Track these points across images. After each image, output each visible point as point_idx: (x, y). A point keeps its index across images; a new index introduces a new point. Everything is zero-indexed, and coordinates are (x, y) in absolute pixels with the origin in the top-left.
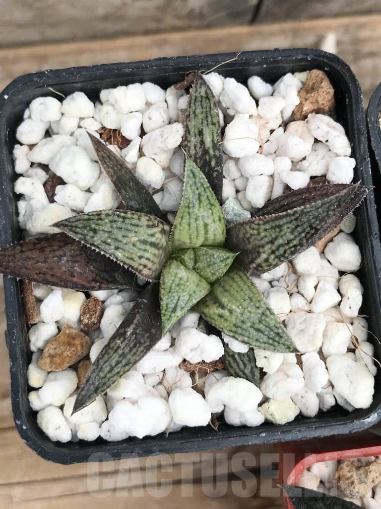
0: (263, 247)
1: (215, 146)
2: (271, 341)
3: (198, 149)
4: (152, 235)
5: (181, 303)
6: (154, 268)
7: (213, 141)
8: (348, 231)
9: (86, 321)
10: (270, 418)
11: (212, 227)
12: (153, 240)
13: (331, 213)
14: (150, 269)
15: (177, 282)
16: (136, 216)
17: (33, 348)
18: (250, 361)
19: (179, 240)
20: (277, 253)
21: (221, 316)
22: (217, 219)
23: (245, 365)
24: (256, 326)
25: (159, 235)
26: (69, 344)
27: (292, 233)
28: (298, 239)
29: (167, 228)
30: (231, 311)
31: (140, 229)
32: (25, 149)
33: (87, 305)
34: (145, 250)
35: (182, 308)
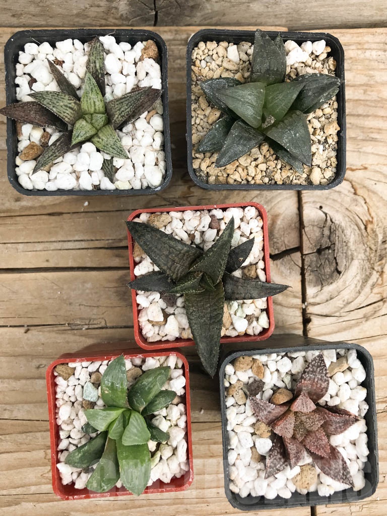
0: (116, 112)
1: (101, 68)
2: (118, 153)
3: (94, 69)
4: (70, 104)
5: (81, 134)
6: (71, 119)
7: (100, 66)
8: (161, 114)
9: (43, 141)
10: (117, 187)
11: (97, 103)
12: (70, 106)
13: (142, 97)
14: (69, 119)
15: (81, 126)
16: (63, 95)
17: (19, 150)
18: (111, 163)
19: (84, 109)
20: (121, 115)
21: (98, 142)
22: (99, 100)
23: (109, 165)
24: (112, 147)
25: (74, 104)
26: (32, 148)
27: (127, 105)
28: (129, 108)
29: (78, 102)
30: (102, 140)
31: (65, 100)
32: (22, 65)
33: (43, 134)
34: (66, 110)
35: (81, 137)
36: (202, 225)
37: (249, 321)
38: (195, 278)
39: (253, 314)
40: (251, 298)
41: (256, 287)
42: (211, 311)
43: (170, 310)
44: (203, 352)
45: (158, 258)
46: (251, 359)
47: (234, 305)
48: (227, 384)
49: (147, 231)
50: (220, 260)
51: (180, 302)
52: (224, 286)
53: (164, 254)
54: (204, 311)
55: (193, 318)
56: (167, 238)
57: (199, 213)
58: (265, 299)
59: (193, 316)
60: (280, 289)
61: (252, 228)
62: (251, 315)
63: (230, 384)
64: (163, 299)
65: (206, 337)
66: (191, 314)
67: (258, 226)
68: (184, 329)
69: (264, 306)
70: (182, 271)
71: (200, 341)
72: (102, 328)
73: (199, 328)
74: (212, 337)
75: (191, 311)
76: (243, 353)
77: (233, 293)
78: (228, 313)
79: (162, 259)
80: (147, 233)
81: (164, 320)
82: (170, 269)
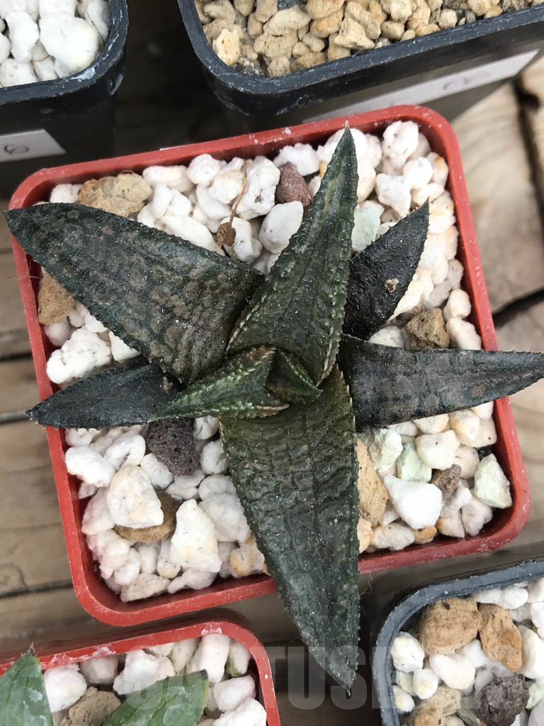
36: (253, 192)
37: (443, 488)
38: (247, 365)
39: (454, 466)
40: (443, 410)
41: (452, 371)
42: (314, 465)
43: (183, 488)
44: (305, 605)
45: (115, 303)
46: (473, 607)
47: (389, 439)
48: (405, 705)
49: (68, 221)
50: (326, 288)
51: (212, 457)
52: (348, 382)
53: (132, 289)
54: (292, 468)
55: (258, 495)
56: (136, 233)
57: (237, 162)
58: (485, 409)
59: (257, 490)
60: (532, 368)
61: (416, 187)
62: (448, 471)
63: (416, 700)
64: (156, 453)
65: (307, 555)
66: (248, 483)
67: (431, 181)
68: (236, 545)
69: (487, 437)
70: (204, 350)
71: (291, 568)
72: (12, 594)
73: (282, 528)
74: (328, 552)
75: (249, 473)
76: (445, 588)
77: (382, 400)
78: (371, 472)
79: (129, 306)
80: (68, 225)
81: (165, 520)
82: (160, 338)
